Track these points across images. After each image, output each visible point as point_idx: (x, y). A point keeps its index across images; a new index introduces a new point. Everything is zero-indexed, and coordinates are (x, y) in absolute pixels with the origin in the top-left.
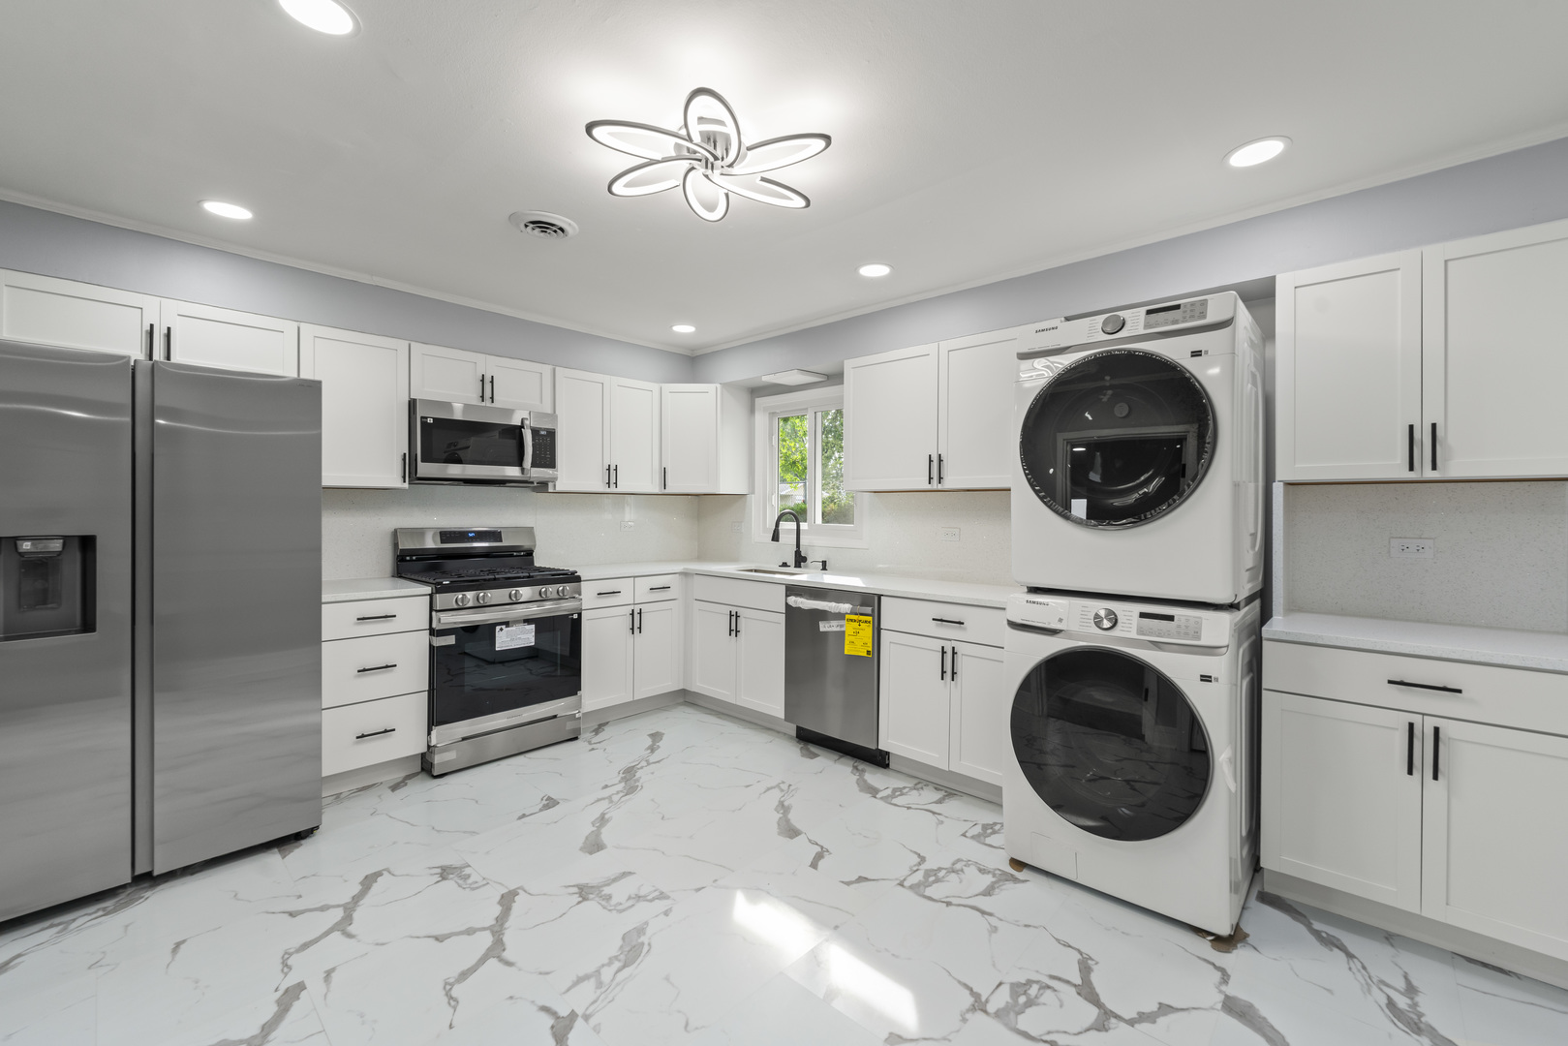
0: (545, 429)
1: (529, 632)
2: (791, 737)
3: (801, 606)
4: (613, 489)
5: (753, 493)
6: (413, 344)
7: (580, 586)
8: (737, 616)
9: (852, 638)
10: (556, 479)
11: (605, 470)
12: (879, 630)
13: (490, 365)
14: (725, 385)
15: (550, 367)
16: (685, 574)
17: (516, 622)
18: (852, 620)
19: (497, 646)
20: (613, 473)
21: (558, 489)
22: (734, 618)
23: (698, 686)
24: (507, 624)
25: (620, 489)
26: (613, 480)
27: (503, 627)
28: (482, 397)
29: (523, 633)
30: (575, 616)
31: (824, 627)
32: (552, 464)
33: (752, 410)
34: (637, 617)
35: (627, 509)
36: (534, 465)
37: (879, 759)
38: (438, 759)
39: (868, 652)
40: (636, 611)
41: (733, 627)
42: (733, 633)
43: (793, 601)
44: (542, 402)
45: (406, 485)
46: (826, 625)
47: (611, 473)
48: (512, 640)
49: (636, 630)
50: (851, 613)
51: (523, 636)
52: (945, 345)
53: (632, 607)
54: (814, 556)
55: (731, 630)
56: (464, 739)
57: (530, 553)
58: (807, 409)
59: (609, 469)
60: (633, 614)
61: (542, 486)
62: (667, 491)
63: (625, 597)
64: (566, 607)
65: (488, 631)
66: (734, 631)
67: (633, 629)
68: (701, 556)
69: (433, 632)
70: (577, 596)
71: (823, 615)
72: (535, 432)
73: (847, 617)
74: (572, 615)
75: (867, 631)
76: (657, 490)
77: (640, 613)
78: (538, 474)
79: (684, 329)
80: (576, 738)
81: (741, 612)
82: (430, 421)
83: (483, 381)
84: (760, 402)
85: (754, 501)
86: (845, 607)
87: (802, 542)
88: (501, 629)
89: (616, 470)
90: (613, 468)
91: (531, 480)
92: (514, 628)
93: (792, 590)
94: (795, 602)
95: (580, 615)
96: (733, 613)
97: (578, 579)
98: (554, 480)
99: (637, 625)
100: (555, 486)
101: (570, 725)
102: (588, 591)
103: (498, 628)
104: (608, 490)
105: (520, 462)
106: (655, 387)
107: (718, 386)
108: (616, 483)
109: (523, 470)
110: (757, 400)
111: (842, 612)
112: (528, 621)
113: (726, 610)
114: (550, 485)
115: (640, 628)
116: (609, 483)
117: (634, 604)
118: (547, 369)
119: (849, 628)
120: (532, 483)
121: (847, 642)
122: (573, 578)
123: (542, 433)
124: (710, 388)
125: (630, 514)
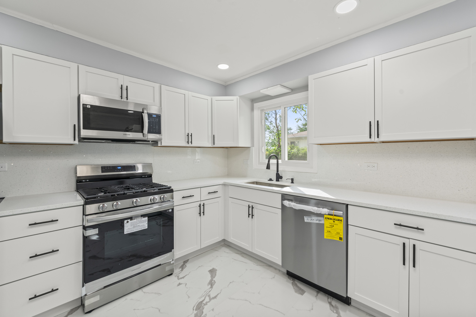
0: (155, 114)
1: (144, 221)
2: (283, 273)
3: (293, 207)
4: (190, 145)
5: (253, 146)
6: (80, 65)
7: (173, 195)
8: (252, 208)
9: (329, 229)
10: (162, 139)
11: (186, 136)
12: (347, 225)
13: (126, 81)
14: (241, 97)
15: (158, 85)
16: (224, 185)
17: (137, 217)
18: (329, 219)
19: (125, 231)
20: (190, 137)
21: (163, 144)
22: (251, 209)
23: (231, 239)
24: (131, 218)
25: (193, 145)
26: (190, 141)
27: (129, 220)
28: (122, 97)
29: (141, 222)
30: (170, 211)
31: (307, 219)
32: (159, 132)
33: (252, 109)
34: (202, 207)
35: (197, 154)
36: (149, 132)
37: (346, 301)
38: (87, 303)
39: (340, 238)
40: (202, 204)
41: (250, 213)
42: (251, 216)
43: (286, 203)
44: (154, 101)
45: (77, 142)
46: (309, 219)
47: (189, 137)
48: (134, 227)
49: (202, 214)
50: (329, 215)
51: (140, 224)
52: (378, 58)
53: (199, 203)
54: (286, 176)
55: (249, 215)
56: (105, 287)
57: (150, 176)
58: (280, 106)
59: (188, 135)
60: (200, 206)
61: (155, 143)
62: (215, 146)
63: (196, 198)
64: (165, 206)
65: (120, 223)
66: (251, 215)
67: (200, 213)
68: (229, 175)
69: (85, 228)
70: (171, 200)
71: (310, 214)
72: (150, 115)
73: (325, 216)
74: (169, 210)
75: (340, 227)
76: (210, 145)
77: (204, 205)
78: (152, 137)
79: (223, 67)
80: (171, 274)
81: (254, 205)
82: (89, 107)
83: (122, 88)
84: (256, 105)
85: (254, 150)
86: (325, 211)
87: (280, 169)
88: (128, 222)
89: (191, 136)
90: (190, 135)
91: (148, 140)
92: (135, 220)
93: (285, 197)
94: (289, 204)
95: (173, 209)
96: (250, 206)
97: (172, 191)
98: (161, 140)
99: (202, 211)
100: (161, 143)
101: (168, 268)
102: (177, 196)
103: (125, 221)
104: (188, 145)
105: (142, 131)
106: (209, 98)
107: (238, 97)
108: (191, 142)
109: (143, 134)
110: (255, 104)
111: (322, 213)
112: (143, 216)
113: (247, 204)
114: (159, 143)
115: (204, 213)
116: (188, 142)
117: (201, 201)
118: (157, 86)
119: (327, 223)
120: (149, 141)
121: (325, 231)
122: (169, 190)
123: (154, 116)
124: (235, 98)
125: (198, 156)
